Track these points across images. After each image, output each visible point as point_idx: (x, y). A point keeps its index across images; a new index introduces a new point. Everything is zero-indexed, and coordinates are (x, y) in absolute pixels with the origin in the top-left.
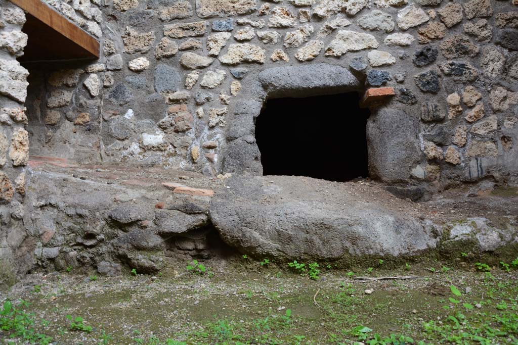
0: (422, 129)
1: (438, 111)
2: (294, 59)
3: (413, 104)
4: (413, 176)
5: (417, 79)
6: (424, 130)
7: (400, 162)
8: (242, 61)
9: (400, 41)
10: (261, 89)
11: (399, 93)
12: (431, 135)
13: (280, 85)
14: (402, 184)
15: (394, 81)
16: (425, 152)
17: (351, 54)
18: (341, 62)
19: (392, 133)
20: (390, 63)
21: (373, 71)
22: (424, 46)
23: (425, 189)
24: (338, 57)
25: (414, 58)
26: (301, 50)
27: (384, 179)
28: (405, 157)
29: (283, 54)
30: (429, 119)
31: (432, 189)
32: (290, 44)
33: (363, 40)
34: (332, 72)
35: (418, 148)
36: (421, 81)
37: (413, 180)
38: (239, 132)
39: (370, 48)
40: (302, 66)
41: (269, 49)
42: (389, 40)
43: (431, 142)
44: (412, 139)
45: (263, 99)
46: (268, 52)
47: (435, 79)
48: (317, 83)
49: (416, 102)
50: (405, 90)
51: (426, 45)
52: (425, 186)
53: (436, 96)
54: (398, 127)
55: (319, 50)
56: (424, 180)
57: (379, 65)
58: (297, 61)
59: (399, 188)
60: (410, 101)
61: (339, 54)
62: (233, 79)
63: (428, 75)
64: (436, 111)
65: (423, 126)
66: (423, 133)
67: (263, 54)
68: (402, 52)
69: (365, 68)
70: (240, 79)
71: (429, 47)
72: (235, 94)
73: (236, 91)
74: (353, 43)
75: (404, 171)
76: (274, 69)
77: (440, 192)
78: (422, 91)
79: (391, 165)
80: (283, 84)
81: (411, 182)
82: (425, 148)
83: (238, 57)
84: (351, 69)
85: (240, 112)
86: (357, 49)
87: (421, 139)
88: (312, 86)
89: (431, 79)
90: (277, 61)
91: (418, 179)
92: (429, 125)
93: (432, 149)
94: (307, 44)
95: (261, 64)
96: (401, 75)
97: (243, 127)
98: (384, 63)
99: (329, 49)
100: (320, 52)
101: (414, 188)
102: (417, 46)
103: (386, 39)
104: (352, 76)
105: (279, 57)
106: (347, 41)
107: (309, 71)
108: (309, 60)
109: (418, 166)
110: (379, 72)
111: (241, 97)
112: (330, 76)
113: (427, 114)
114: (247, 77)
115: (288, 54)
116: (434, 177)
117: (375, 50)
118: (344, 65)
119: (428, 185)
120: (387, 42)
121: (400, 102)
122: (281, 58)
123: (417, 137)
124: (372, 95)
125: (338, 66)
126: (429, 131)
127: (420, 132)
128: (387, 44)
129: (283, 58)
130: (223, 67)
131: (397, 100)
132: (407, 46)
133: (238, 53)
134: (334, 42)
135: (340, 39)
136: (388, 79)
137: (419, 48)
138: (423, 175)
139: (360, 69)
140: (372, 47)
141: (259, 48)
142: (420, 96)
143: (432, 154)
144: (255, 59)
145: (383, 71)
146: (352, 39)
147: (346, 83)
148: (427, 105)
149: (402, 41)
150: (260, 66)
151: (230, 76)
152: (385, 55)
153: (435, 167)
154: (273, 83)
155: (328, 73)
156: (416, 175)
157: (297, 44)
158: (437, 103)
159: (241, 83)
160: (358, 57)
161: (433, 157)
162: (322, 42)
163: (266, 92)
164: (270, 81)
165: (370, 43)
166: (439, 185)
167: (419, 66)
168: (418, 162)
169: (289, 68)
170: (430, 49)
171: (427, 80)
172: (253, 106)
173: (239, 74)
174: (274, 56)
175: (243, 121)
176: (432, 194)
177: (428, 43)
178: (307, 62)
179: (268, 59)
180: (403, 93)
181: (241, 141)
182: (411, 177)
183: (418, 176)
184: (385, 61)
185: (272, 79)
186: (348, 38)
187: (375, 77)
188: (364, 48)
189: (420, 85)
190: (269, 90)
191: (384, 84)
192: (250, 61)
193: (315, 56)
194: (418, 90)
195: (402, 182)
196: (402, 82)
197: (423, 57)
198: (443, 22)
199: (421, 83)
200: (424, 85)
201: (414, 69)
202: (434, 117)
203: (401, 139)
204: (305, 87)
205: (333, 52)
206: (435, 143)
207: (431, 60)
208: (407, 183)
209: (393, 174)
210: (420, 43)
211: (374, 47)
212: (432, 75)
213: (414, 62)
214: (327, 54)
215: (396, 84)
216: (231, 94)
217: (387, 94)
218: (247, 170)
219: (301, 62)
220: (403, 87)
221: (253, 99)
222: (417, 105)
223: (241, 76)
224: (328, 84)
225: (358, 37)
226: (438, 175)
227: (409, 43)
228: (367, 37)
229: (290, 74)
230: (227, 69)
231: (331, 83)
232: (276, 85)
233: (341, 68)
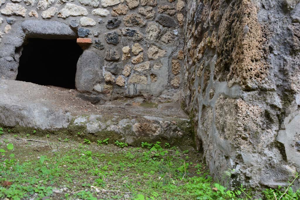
0: (105, 64)
1: (115, 55)
2: (41, 17)
3: (101, 49)
4: (95, 89)
5: (106, 36)
6: (106, 64)
7: (88, 81)
8: (13, 14)
9: (100, 13)
10: (22, 31)
11: (94, 42)
12: (109, 68)
13: (31, 30)
14: (88, 93)
15: (93, 35)
16: (104, 77)
17: (72, 17)
18: (66, 21)
19: (86, 64)
20: (92, 25)
21: (81, 28)
22: (114, 17)
23: (101, 97)
24: (64, 19)
25: (106, 23)
26: (45, 12)
27: (78, 89)
28: (91, 78)
29: (36, 13)
30: (109, 59)
31: (105, 98)
32: (40, 8)
33: (79, 10)
34: (59, 26)
35: (100, 74)
36: (107, 37)
37: (95, 92)
38: (3, 54)
39: (82, 15)
40: (44, 21)
41: (29, 9)
42: (94, 12)
43: (109, 72)
44: (97, 69)
45: (23, 37)
46: (28, 11)
47: (116, 37)
48: (50, 32)
49: (103, 49)
50: (97, 41)
51: (115, 17)
52: (101, 96)
53: (116, 47)
54: (90, 61)
55: (55, 13)
56: (101, 93)
57: (85, 25)
58: (42, 18)
59: (86, 95)
60: (100, 48)
61: (65, 17)
62: (7, 24)
63: (112, 34)
64: (114, 54)
65: (106, 62)
66: (105, 66)
67: (25, 11)
68: (100, 19)
69: (77, 26)
70: (11, 24)
71: (116, 19)
72: (7, 32)
73: (8, 31)
74: (74, 12)
75: (90, 86)
76: (29, 21)
77: (110, 100)
78: (107, 43)
79: (83, 82)
80: (32, 30)
81: (93, 93)
82: (105, 75)
83: (11, 11)
84: (70, 26)
85: (7, 43)
86: (75, 15)
87: (104, 70)
88: (47, 33)
89: (113, 37)
90: (31, 16)
91: (97, 92)
92: (109, 62)
93: (108, 76)
94: (49, 9)
95: (24, 17)
96: (97, 32)
97: (7, 52)
98: (88, 24)
99: (60, 13)
100: (55, 14)
101: (95, 96)
102: (110, 17)
103: (93, 11)
104: (71, 30)
105: (33, 14)
106: (71, 10)
107: (46, 25)
108: (49, 18)
109: (98, 84)
110: (85, 29)
111: (10, 34)
112: (58, 29)
113: (108, 56)
114: (15, 24)
115: (38, 13)
116: (108, 92)
117: (85, 17)
118: (67, 23)
119: (103, 95)
120: (93, 13)
121: (95, 47)
122: (34, 15)
123: (101, 68)
124: (78, 42)
125: (63, 24)
126: (109, 66)
127: (103, 65)
128: (93, 14)
129: (35, 15)
130: (2, 16)
131: (93, 46)
132: (104, 16)
133: (11, 9)
134: (63, 9)
135: (67, 8)
136: (89, 34)
137: (111, 18)
138: (101, 90)
139: (74, 27)
140: (84, 15)
141: (24, 8)
142: (106, 46)
143: (108, 79)
144: (20, 14)
145: (87, 29)
146: (73, 9)
147: (66, 33)
148: (109, 51)
149: (102, 13)
150: (23, 18)
151: (6, 21)
152: (90, 20)
153: (110, 86)
154: (27, 29)
155: (57, 27)
156: (96, 89)
157: (43, 8)
158: (115, 51)
159: (11, 26)
160: (74, 20)
161: (108, 81)
162: (57, 9)
163: (25, 33)
164: (26, 28)
165: (82, 12)
166: (110, 97)
167: (108, 29)
168: (99, 82)
169: (37, 21)
170: (117, 20)
171: (111, 37)
172: (16, 41)
173: (10, 21)
174: (30, 14)
175: (7, 48)
176: (105, 101)
177: (116, 16)
178: (47, 19)
179: (28, 15)
180: (96, 43)
181: (3, 59)
182: (94, 90)
183: (97, 90)
184: (89, 23)
185: (27, 27)
186: (71, 8)
187: (81, 32)
188: (79, 15)
189: (106, 39)
190: (26, 33)
191: (86, 36)
192: (17, 14)
193: (52, 16)
194: (106, 42)
195: (88, 92)
196: (97, 36)
197: (112, 24)
198: (128, 5)
199: (108, 38)
200: (109, 40)
201: (106, 30)
202: (112, 58)
203: (91, 68)
204: (43, 33)
205: (62, 15)
206: (111, 73)
207: (115, 26)
208: (91, 93)
209: (83, 87)
210: (112, 16)
211: (85, 15)
212: (114, 35)
213: (106, 26)
214: (58, 16)
215: (93, 37)
216: (5, 32)
217: (86, 42)
218: (4, 76)
219: (44, 19)
220: (97, 39)
221: (18, 37)
222: (104, 50)
223: (11, 23)
224: (56, 33)
225: (77, 8)
226: (111, 91)
227: (106, 15)
228: (82, 9)
229: (36, 25)
230: (4, 17)
231: (58, 33)
232: (29, 30)
233: (65, 25)
